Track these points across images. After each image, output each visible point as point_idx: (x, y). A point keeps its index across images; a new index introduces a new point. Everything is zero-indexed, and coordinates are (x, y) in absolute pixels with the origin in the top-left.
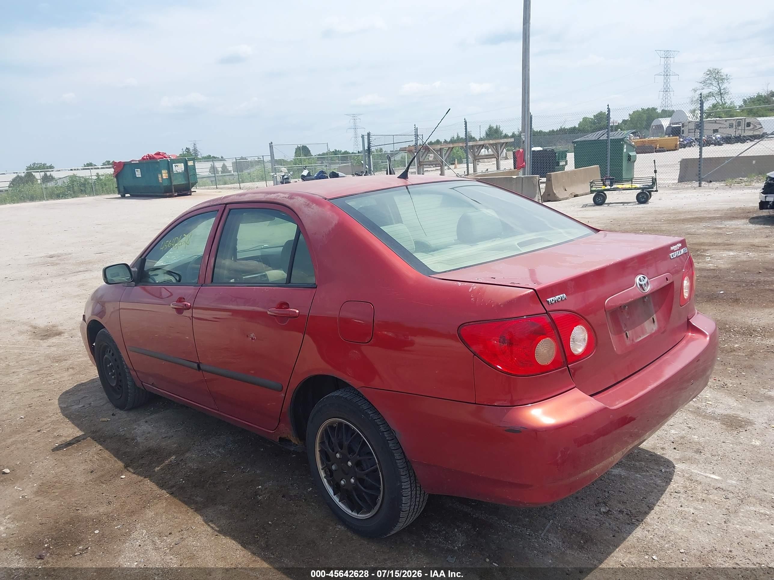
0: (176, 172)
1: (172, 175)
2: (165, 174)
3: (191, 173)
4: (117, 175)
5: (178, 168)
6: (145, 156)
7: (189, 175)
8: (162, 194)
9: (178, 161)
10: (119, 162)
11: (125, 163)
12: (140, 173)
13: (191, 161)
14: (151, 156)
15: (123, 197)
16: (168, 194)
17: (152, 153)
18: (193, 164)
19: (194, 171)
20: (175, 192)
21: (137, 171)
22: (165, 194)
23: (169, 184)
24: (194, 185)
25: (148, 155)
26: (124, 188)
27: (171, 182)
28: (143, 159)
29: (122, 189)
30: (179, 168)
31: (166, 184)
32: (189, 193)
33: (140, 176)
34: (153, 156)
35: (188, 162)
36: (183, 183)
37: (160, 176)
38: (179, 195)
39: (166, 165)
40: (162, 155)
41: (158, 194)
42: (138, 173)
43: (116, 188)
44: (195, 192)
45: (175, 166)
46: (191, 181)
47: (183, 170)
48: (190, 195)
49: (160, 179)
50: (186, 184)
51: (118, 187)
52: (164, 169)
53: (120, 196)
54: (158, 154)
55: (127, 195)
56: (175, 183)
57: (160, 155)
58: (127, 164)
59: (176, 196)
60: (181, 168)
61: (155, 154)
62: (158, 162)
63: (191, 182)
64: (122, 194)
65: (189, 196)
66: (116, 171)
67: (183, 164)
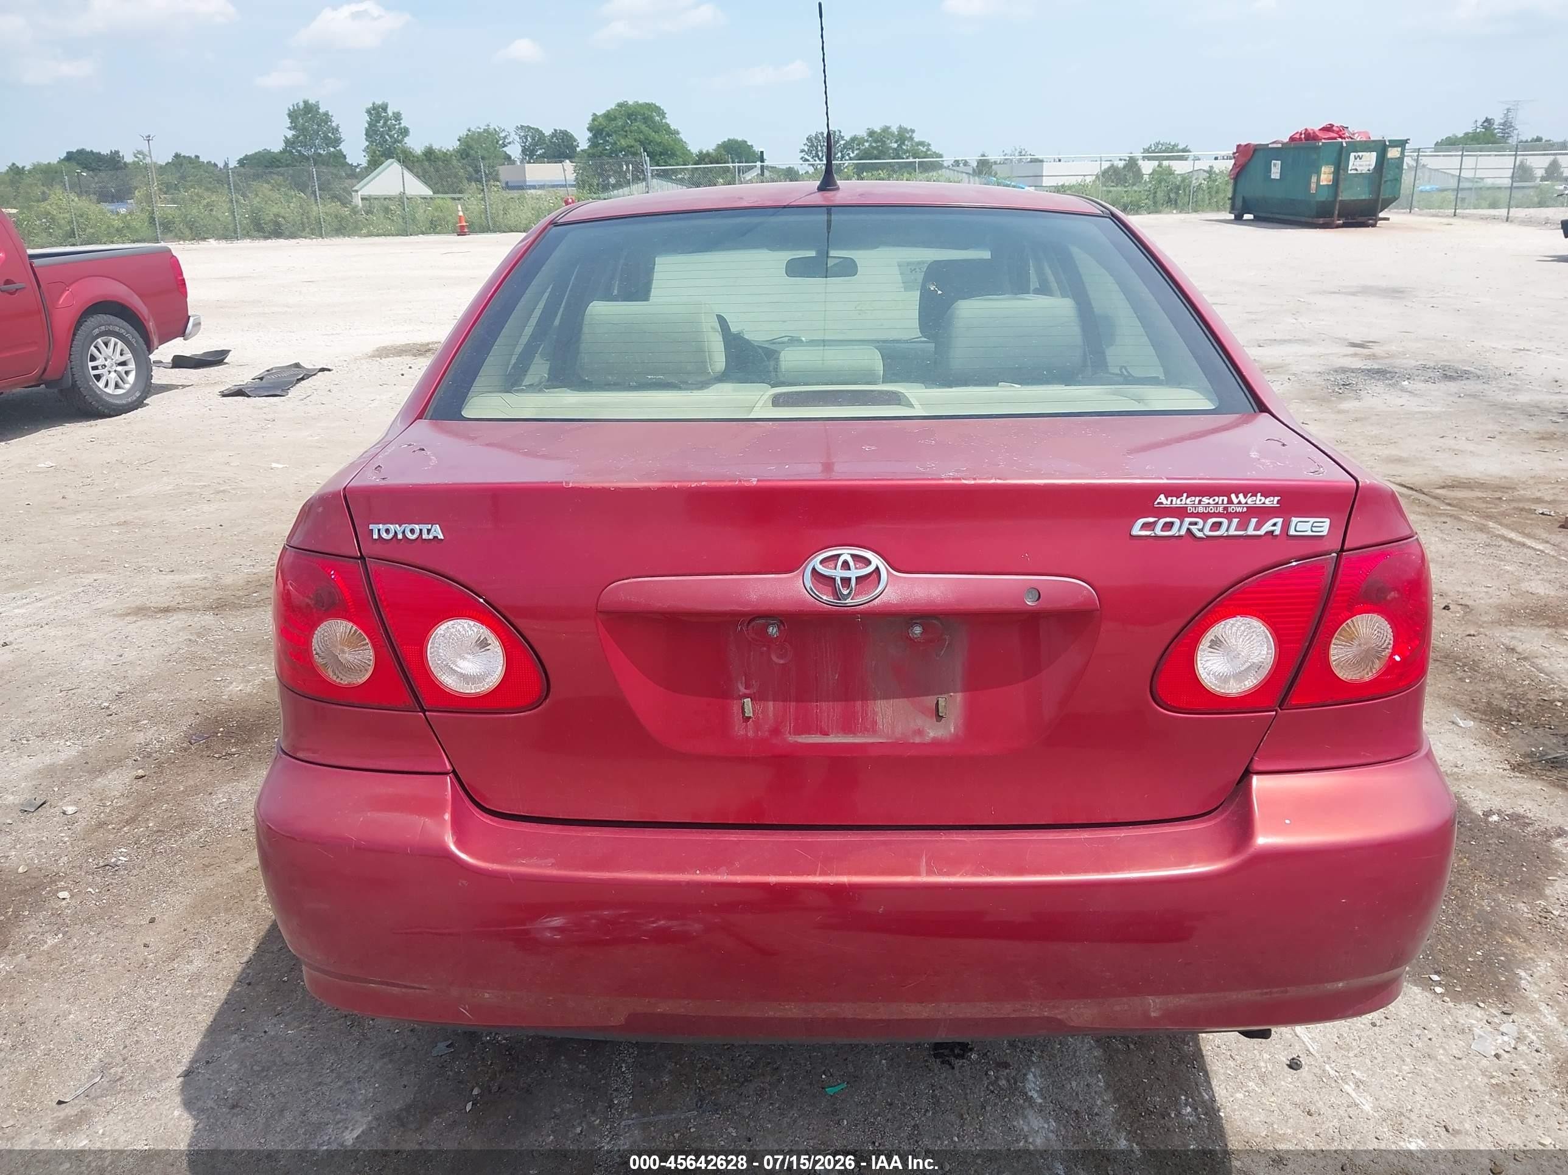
0: (1353, 172)
1: (1342, 177)
2: (1326, 176)
3: (1388, 175)
4: (1240, 172)
5: (1362, 163)
6: (1297, 133)
7: (1384, 179)
8: (1310, 220)
9: (1367, 146)
10: (1246, 145)
11: (1258, 147)
12: (1279, 171)
13: (1396, 149)
14: (1309, 134)
15: (1239, 219)
16: (1321, 221)
17: (1315, 125)
18: (1399, 156)
19: (1397, 170)
20: (1340, 217)
21: (1275, 165)
22: (1315, 220)
23: (1330, 199)
24: (1386, 204)
25: (1306, 130)
26: (1244, 200)
27: (1336, 194)
28: (1292, 139)
29: (1239, 203)
30: (1364, 163)
31: (1323, 197)
32: (1371, 221)
33: (1278, 177)
34: (1314, 133)
35: (1390, 149)
36: (1363, 197)
37: (1314, 179)
38: (1345, 225)
39: (1335, 155)
40: (1337, 133)
41: (1303, 219)
42: (1276, 170)
43: (1229, 199)
44: (1387, 219)
45: (1356, 159)
46: (1385, 194)
47: (1372, 167)
48: (1374, 226)
49: (1313, 186)
50: (1370, 200)
51: (1233, 199)
52: (1327, 164)
53: (1232, 217)
54: (1328, 129)
55: (1247, 217)
56: (1345, 196)
57: (1333, 131)
58: (1260, 149)
59: (1338, 226)
60: (1368, 163)
61: (1320, 130)
62: (1320, 147)
63: (1382, 197)
64: (1237, 212)
65: (1370, 229)
66: (1238, 164)
67: (1375, 154)
